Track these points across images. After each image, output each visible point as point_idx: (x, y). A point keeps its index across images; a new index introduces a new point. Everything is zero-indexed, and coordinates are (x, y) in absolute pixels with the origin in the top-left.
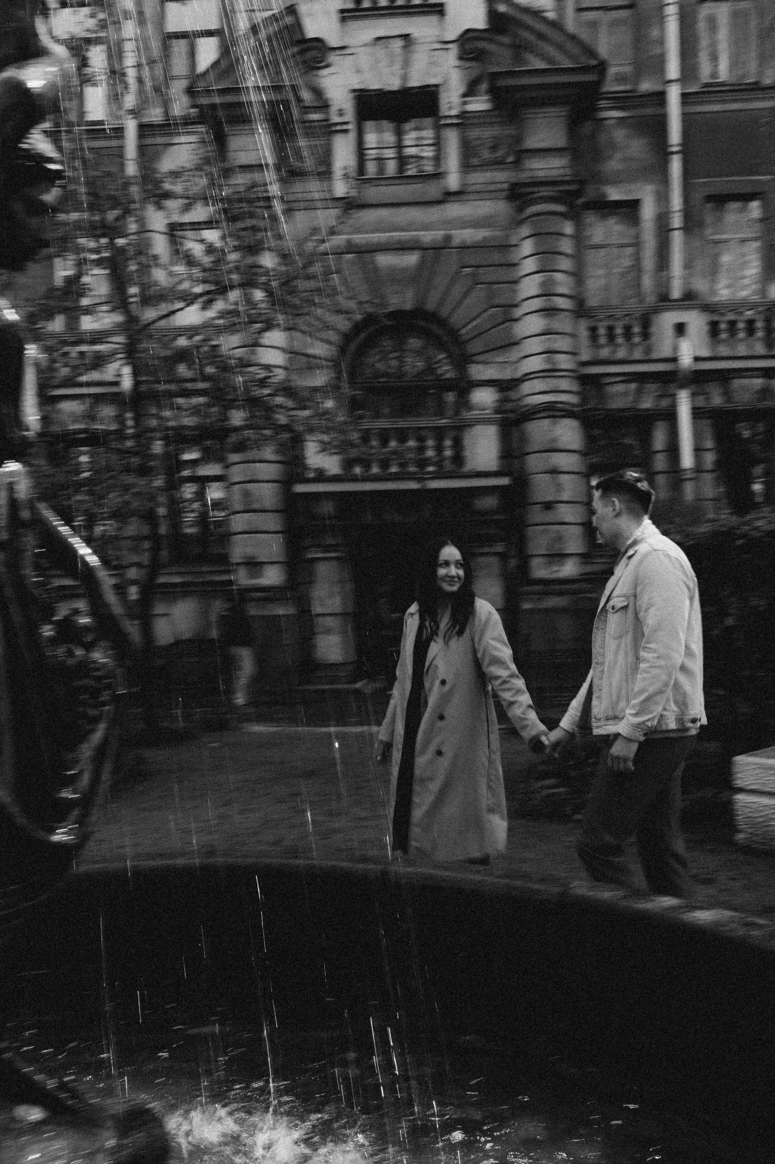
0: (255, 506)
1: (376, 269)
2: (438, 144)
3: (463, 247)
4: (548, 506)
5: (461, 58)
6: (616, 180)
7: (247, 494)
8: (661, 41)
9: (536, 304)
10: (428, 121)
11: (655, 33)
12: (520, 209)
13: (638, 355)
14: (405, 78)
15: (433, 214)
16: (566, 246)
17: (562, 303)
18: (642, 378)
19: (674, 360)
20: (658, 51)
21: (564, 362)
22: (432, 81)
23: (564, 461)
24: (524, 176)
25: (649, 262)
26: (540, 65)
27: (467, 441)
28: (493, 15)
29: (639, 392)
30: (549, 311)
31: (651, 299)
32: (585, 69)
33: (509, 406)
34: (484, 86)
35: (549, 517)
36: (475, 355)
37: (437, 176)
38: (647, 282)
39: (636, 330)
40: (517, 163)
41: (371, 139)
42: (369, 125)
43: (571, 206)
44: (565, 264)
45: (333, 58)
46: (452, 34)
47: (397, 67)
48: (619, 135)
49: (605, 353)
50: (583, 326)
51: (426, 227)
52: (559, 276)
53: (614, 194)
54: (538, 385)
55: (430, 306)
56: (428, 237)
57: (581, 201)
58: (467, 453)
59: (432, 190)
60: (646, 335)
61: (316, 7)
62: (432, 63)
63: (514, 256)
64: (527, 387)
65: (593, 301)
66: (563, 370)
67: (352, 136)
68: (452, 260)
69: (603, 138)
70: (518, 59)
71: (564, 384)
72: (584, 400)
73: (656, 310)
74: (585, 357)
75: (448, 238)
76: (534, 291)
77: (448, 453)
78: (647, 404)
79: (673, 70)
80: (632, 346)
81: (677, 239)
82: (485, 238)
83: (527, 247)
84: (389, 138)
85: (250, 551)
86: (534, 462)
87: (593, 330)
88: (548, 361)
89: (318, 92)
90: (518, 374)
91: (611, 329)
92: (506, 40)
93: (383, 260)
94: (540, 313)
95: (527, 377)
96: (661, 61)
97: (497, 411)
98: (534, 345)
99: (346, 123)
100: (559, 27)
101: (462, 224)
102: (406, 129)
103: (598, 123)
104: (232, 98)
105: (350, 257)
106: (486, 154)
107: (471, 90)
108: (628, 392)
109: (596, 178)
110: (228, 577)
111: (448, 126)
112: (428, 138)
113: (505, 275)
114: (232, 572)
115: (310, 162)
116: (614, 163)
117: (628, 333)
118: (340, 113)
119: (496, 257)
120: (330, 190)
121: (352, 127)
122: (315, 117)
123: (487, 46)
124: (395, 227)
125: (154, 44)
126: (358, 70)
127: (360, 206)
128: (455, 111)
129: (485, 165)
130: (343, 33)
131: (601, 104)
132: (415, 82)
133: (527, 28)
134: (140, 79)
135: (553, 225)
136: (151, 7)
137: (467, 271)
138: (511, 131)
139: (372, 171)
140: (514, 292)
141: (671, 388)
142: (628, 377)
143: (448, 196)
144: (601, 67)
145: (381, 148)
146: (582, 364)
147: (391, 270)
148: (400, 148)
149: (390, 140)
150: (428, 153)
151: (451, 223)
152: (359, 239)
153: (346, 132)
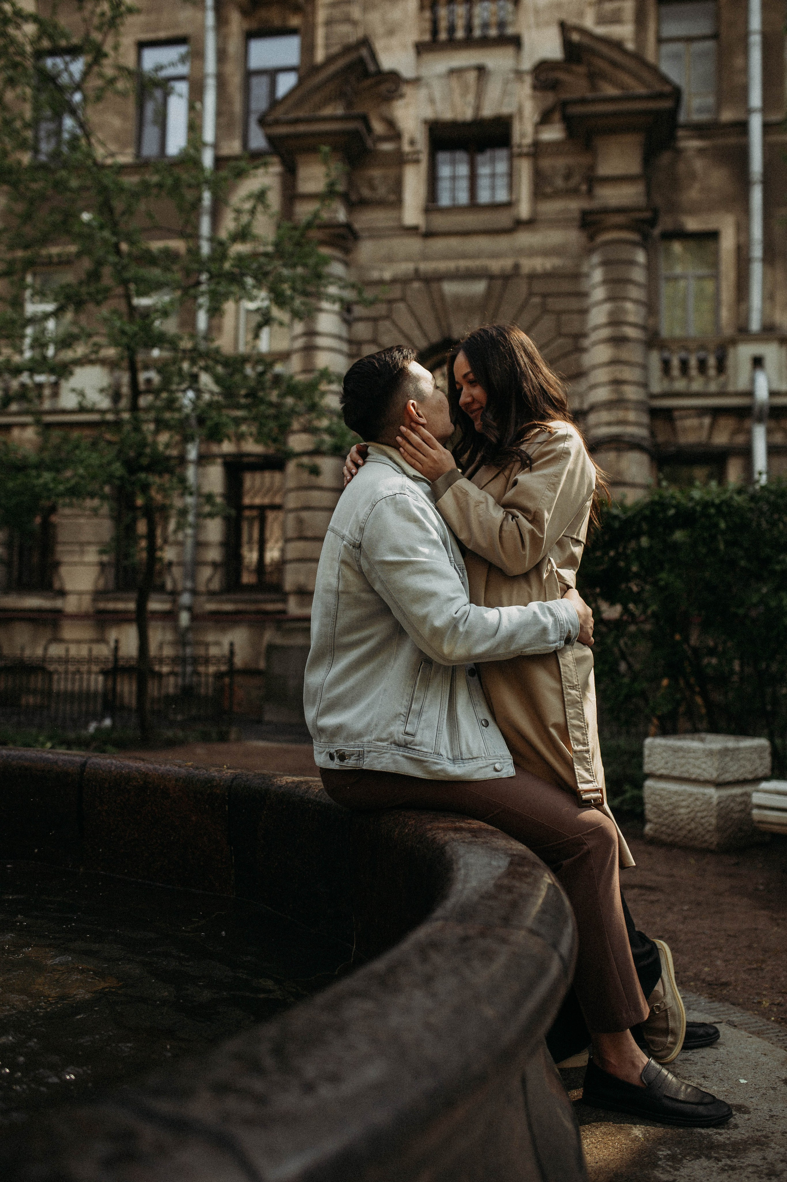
0: (309, 534)
1: (442, 297)
2: (511, 175)
3: (533, 277)
5: (535, 87)
6: (694, 210)
7: (300, 522)
8: (745, 70)
9: (605, 333)
10: (501, 152)
11: (739, 62)
12: (592, 237)
13: (713, 387)
14: (478, 108)
15: (503, 242)
16: (639, 275)
17: (631, 332)
18: (717, 412)
19: (750, 394)
20: (741, 80)
21: (632, 393)
22: (505, 110)
24: (595, 204)
25: (727, 294)
26: (611, 91)
28: (568, 45)
29: (713, 426)
30: (618, 341)
31: (728, 331)
32: (660, 96)
38: (725, 314)
39: (712, 361)
40: (590, 192)
41: (445, 171)
42: (442, 156)
43: (646, 237)
44: (635, 293)
45: (406, 89)
46: (527, 65)
47: (471, 98)
48: (699, 165)
49: (678, 386)
50: (655, 359)
51: (495, 256)
52: (629, 305)
53: (692, 224)
54: (604, 416)
56: (496, 266)
57: (657, 231)
59: (503, 219)
60: (721, 368)
61: (394, 41)
62: (505, 93)
63: (585, 285)
64: (592, 419)
65: (665, 332)
66: (631, 402)
67: (424, 166)
68: (521, 288)
69: (681, 168)
70: (594, 87)
71: (632, 416)
72: (653, 434)
73: (733, 342)
74: (656, 387)
75: (517, 267)
76: (603, 320)
78: (721, 439)
79: (756, 99)
80: (708, 379)
81: (757, 270)
82: (554, 268)
83: (598, 275)
85: (301, 580)
87: (666, 361)
88: (616, 391)
89: (391, 123)
90: (586, 406)
91: (684, 361)
92: (581, 69)
93: (450, 288)
94: (608, 343)
95: (593, 408)
96: (745, 91)
98: (601, 375)
99: (417, 152)
100: (638, 57)
101: (532, 252)
102: (480, 158)
103: (679, 152)
104: (302, 128)
105: (416, 285)
106: (559, 183)
107: (545, 119)
108: (701, 426)
109: (674, 208)
110: (279, 606)
111: (520, 155)
112: (502, 167)
113: (574, 304)
114: (285, 601)
115: (382, 191)
116: (693, 194)
117: (702, 365)
118: (412, 142)
119: (566, 286)
120: (400, 219)
121: (424, 157)
122: (387, 147)
123: (562, 76)
124: (464, 256)
125: (235, 80)
126: (432, 101)
127: (429, 235)
128: (528, 140)
129: (557, 194)
130: (418, 66)
131: (681, 133)
132: (488, 111)
133: (602, 57)
134: (219, 114)
135: (624, 253)
136: (234, 45)
137: (536, 300)
138: (584, 160)
139: (445, 200)
140: (584, 322)
141: (747, 423)
142: (702, 411)
143: (519, 224)
144: (676, 94)
145: (454, 178)
146: (653, 396)
147: (457, 298)
148: (473, 178)
149: (463, 170)
150: (502, 182)
151: (520, 252)
152: (426, 267)
153: (417, 161)
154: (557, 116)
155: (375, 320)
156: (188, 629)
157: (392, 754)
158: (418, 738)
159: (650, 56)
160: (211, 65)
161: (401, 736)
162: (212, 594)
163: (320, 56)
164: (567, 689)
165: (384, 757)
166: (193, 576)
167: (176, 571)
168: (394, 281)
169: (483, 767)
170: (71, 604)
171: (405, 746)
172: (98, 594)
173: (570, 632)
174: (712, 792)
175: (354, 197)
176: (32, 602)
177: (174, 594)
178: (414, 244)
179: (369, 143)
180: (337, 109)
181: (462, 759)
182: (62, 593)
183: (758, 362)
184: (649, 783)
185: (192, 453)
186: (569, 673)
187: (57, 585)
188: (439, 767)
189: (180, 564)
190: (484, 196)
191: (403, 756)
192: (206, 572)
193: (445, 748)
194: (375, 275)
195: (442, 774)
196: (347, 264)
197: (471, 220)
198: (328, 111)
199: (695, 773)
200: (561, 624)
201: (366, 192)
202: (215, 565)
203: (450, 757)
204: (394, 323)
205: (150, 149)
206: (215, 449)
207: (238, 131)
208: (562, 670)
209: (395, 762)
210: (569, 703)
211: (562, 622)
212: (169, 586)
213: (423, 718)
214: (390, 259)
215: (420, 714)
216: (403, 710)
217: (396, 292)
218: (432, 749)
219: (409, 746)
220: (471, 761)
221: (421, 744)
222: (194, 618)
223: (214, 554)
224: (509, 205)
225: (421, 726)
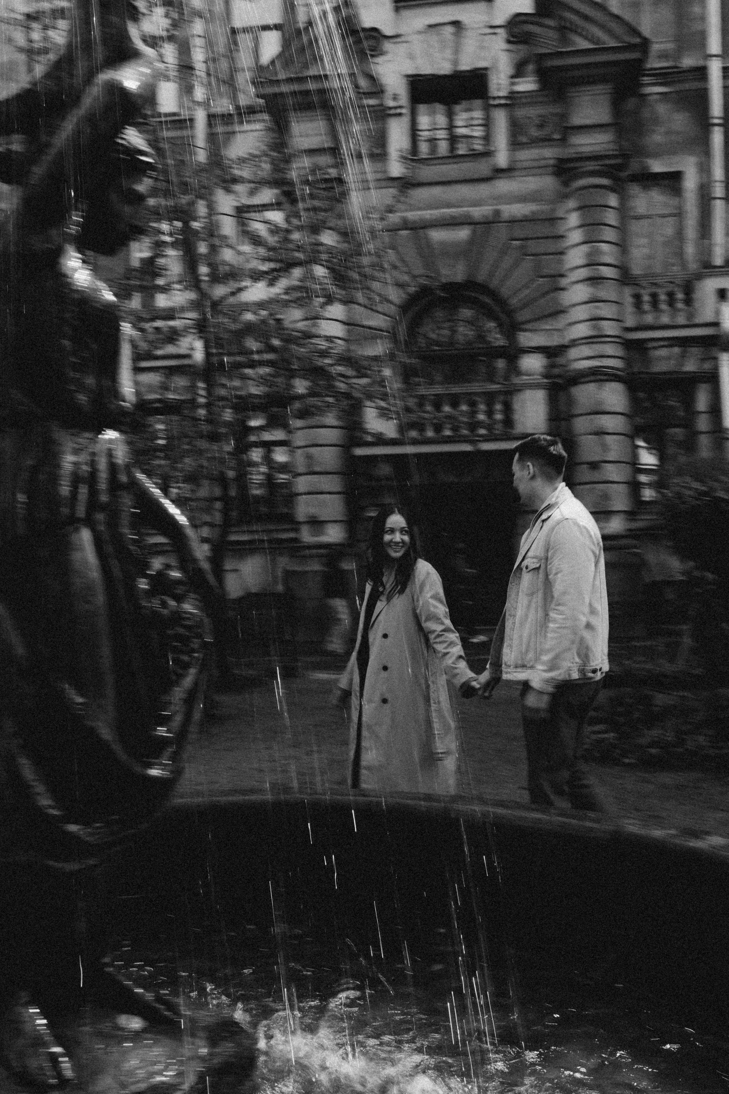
0: (317, 469)
1: (429, 244)
2: (487, 124)
3: (513, 221)
4: (594, 466)
5: (509, 42)
6: (658, 154)
7: (309, 457)
8: (703, 18)
9: (583, 273)
10: (478, 103)
11: (696, 9)
12: (566, 184)
13: (681, 320)
14: (455, 62)
15: (483, 190)
16: (611, 218)
17: (607, 272)
18: (685, 342)
19: (716, 324)
20: (700, 28)
21: (609, 328)
22: (481, 65)
23: (609, 423)
24: (570, 152)
25: (691, 232)
26: (584, 45)
27: (516, 406)
29: (683, 356)
30: (594, 280)
31: (693, 266)
32: (630, 48)
33: (556, 371)
34: (531, 67)
35: (596, 476)
36: (523, 323)
37: (487, 154)
38: (690, 250)
39: (680, 296)
40: (563, 141)
41: (424, 121)
42: (422, 108)
43: (616, 179)
44: (610, 235)
45: (387, 46)
46: (501, 19)
47: (448, 54)
48: (662, 109)
49: (649, 319)
50: (627, 295)
51: (476, 203)
52: (604, 247)
53: (657, 167)
54: (586, 351)
55: (481, 277)
56: (477, 212)
57: (624, 174)
58: (516, 417)
59: (482, 168)
60: (688, 301)
62: (482, 48)
63: (561, 229)
64: (574, 353)
65: (636, 271)
66: (609, 336)
67: (406, 119)
68: (501, 233)
69: (646, 113)
70: (564, 40)
71: (609, 349)
72: (628, 365)
73: (699, 277)
74: (630, 322)
75: (497, 213)
76: (580, 261)
77: (499, 417)
78: (690, 366)
79: (714, 46)
80: (676, 312)
81: (718, 208)
82: (533, 213)
83: (574, 219)
84: (442, 120)
85: (312, 511)
86: (581, 425)
87: (637, 297)
88: (595, 327)
89: (373, 79)
90: (566, 341)
91: (654, 296)
92: (551, 23)
93: (437, 235)
94: (586, 283)
95: (574, 343)
96: (703, 38)
97: (546, 376)
98: (581, 313)
99: (400, 107)
101: (511, 199)
102: (457, 108)
103: (642, 98)
104: (292, 87)
105: (404, 233)
106: (534, 132)
107: (519, 72)
108: (672, 356)
109: (641, 152)
110: (292, 535)
111: (496, 106)
112: (478, 117)
113: (551, 246)
114: (297, 530)
116: (657, 137)
117: (671, 299)
118: (395, 97)
119: (544, 230)
120: (385, 170)
121: (406, 111)
122: (371, 102)
123: (534, 29)
124: (447, 204)
125: (221, 38)
126: (412, 57)
128: (504, 92)
129: (532, 143)
130: (397, 22)
131: (645, 80)
132: (465, 66)
135: (599, 198)
137: (516, 243)
138: (557, 109)
139: (425, 151)
140: (560, 262)
141: (714, 352)
142: (672, 342)
143: (498, 172)
144: (645, 45)
145: (433, 130)
146: (628, 330)
147: (443, 244)
148: (451, 129)
149: (442, 122)
150: (478, 133)
151: (500, 199)
152: (413, 215)
153: (400, 115)
160: (197, 27)
183: (722, 294)
197: (452, 170)
217: (386, 240)
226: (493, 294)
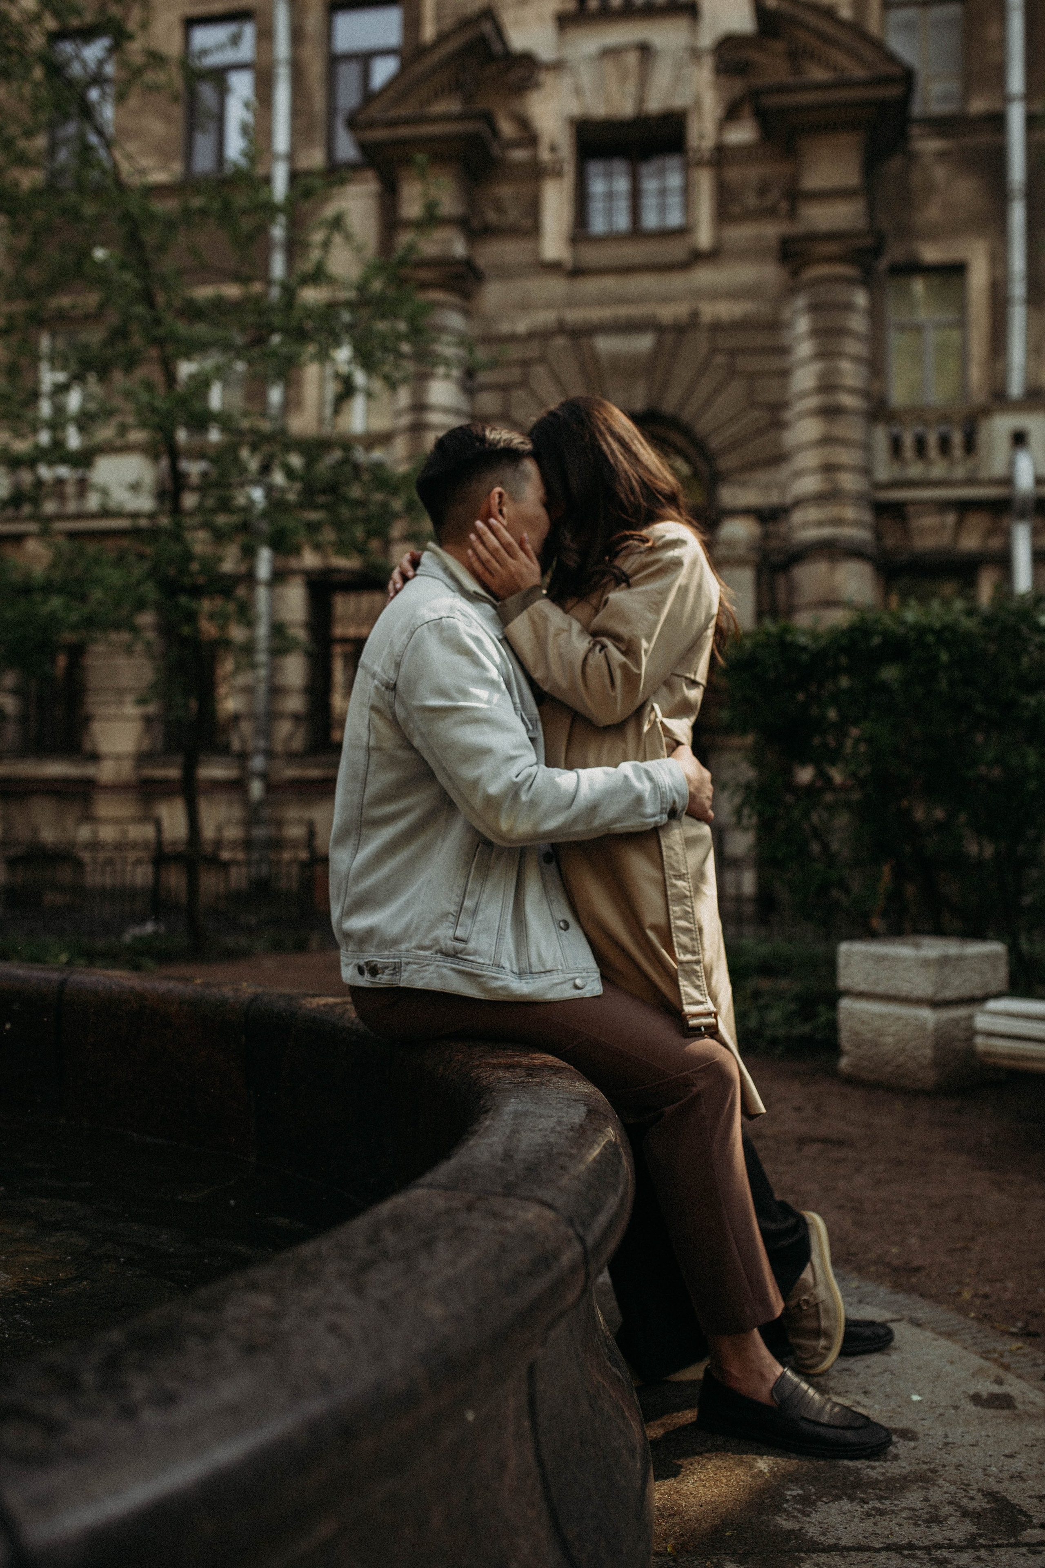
1: (595, 357)
2: (687, 191)
3: (716, 327)
5: (717, 71)
6: (933, 235)
8: (1002, 43)
9: (813, 402)
10: (674, 161)
11: (993, 32)
12: (795, 273)
13: (959, 474)
14: (641, 100)
15: (676, 282)
16: (858, 323)
17: (848, 400)
18: (964, 507)
19: (1008, 481)
20: (996, 56)
21: (849, 482)
22: (677, 103)
24: (799, 228)
25: (978, 347)
26: (819, 74)
28: (761, 12)
29: (959, 526)
30: (829, 412)
31: (979, 396)
32: (885, 80)
33: (774, 543)
34: (748, 109)
36: (728, 473)
37: (687, 231)
38: (976, 375)
39: (957, 438)
40: (791, 212)
41: (597, 187)
42: (595, 168)
43: (866, 269)
44: (853, 347)
45: (546, 77)
46: (706, 41)
47: (631, 87)
48: (940, 173)
49: (912, 472)
50: (881, 437)
51: (665, 299)
52: (845, 364)
53: (931, 254)
54: (812, 513)
55: (669, 406)
56: (667, 313)
57: (883, 264)
59: (676, 250)
60: (970, 446)
61: (528, 13)
62: (678, 79)
63: (786, 338)
64: (797, 517)
65: (897, 401)
66: (849, 494)
67: (569, 180)
68: (700, 343)
69: (916, 178)
70: (796, 70)
71: (850, 513)
72: (879, 536)
73: (986, 412)
74: (883, 474)
75: (695, 315)
76: (809, 385)
78: (970, 543)
79: (1016, 81)
80: (952, 464)
81: (1018, 316)
82: (746, 315)
83: (803, 324)
84: (622, 182)
87: (896, 440)
88: (828, 480)
89: (524, 123)
90: (788, 500)
91: (920, 438)
92: (779, 46)
93: (605, 344)
94: (818, 415)
95: (799, 503)
96: (1000, 72)
97: (756, 551)
98: (809, 459)
99: (560, 162)
100: (856, 29)
101: (715, 294)
102: (647, 169)
103: (912, 157)
104: (404, 132)
105: (560, 341)
106: (751, 200)
107: (731, 115)
108: (943, 526)
109: (907, 232)
111: (700, 164)
112: (674, 180)
113: (773, 363)
115: (513, 215)
116: (932, 213)
117: (945, 445)
118: (553, 149)
119: (760, 339)
120: (536, 252)
121: (569, 169)
122: (519, 155)
123: (753, 55)
124: (622, 300)
125: (316, 69)
126: (578, 91)
127: (577, 272)
128: (708, 143)
129: (749, 216)
130: (561, 43)
131: (915, 130)
132: (654, 105)
133: (805, 27)
134: (296, 113)
135: (839, 293)
136: (313, 21)
137: (720, 359)
138: (784, 169)
139: (598, 225)
140: (785, 387)
141: (1006, 521)
142: (944, 506)
143: (697, 258)
144: (907, 77)
145: (610, 196)
146: (879, 486)
147: (615, 357)
148: (636, 195)
149: (622, 185)
150: (675, 201)
151: (699, 294)
152: (574, 316)
153: (558, 174)
154: (747, 111)
155: (505, 388)
156: (261, 803)
157: (438, 966)
158: (471, 945)
159: (873, 26)
160: (282, 48)
161: (449, 942)
162: (292, 757)
163: (429, 32)
164: (670, 878)
165: (426, 971)
166: (266, 732)
167: (246, 727)
168: (532, 335)
169: (560, 984)
170: (106, 772)
171: (454, 955)
172: (143, 758)
173: (674, 802)
174: (926, 1014)
175: (476, 223)
176: (55, 769)
177: (243, 757)
178: (557, 286)
179: (496, 150)
180: (451, 105)
181: (531, 973)
182: (95, 757)
183: (1019, 439)
184: (845, 1004)
185: (263, 570)
186: (675, 858)
187: (88, 746)
188: (499, 983)
189: (252, 716)
190: (651, 220)
191: (453, 969)
192: (285, 728)
193: (509, 958)
194: (505, 328)
195: (505, 993)
196: (467, 313)
197: (632, 252)
198: (440, 107)
199: (905, 988)
200: (663, 792)
201: (492, 217)
202: (296, 718)
203: (516, 970)
204: (533, 394)
205: (203, 162)
206: (294, 563)
207: (320, 135)
208: (664, 854)
209: (441, 977)
210: (674, 898)
211: (664, 789)
212: (236, 745)
213: (480, 917)
214: (525, 306)
215: (474, 912)
216: (452, 908)
217: (533, 350)
218: (490, 960)
219: (459, 955)
220: (543, 975)
221: (475, 953)
222: (271, 787)
223: (295, 703)
224: (683, 231)
225: (475, 929)
226: (687, 431)
